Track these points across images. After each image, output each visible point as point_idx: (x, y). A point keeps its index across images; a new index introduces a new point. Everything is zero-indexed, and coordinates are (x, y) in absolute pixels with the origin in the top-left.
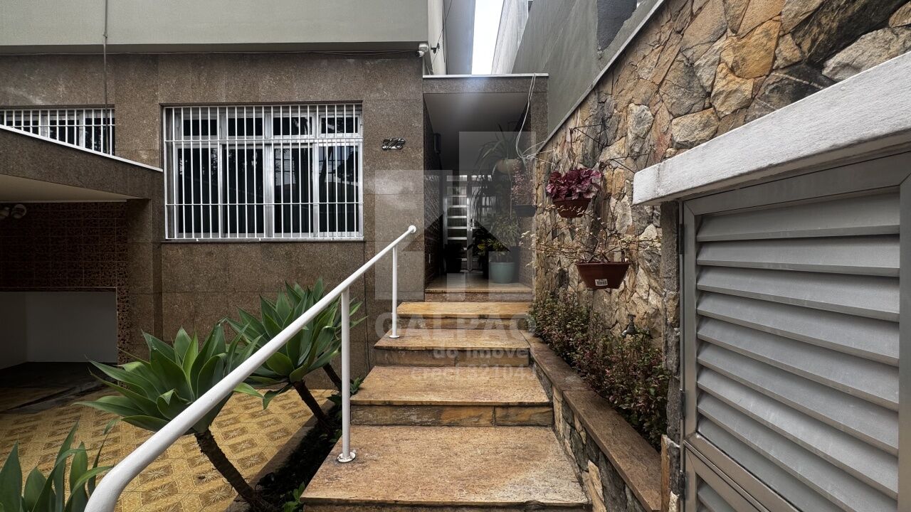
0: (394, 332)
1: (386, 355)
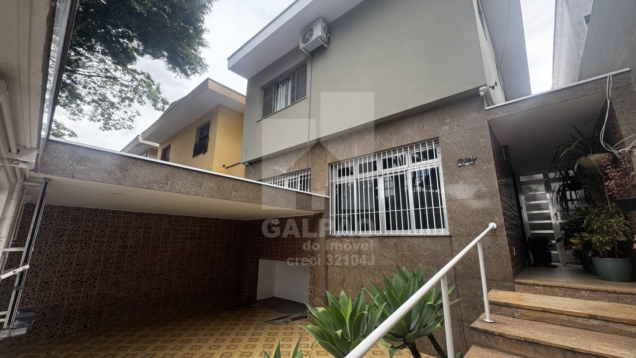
0: (487, 316)
1: (483, 337)
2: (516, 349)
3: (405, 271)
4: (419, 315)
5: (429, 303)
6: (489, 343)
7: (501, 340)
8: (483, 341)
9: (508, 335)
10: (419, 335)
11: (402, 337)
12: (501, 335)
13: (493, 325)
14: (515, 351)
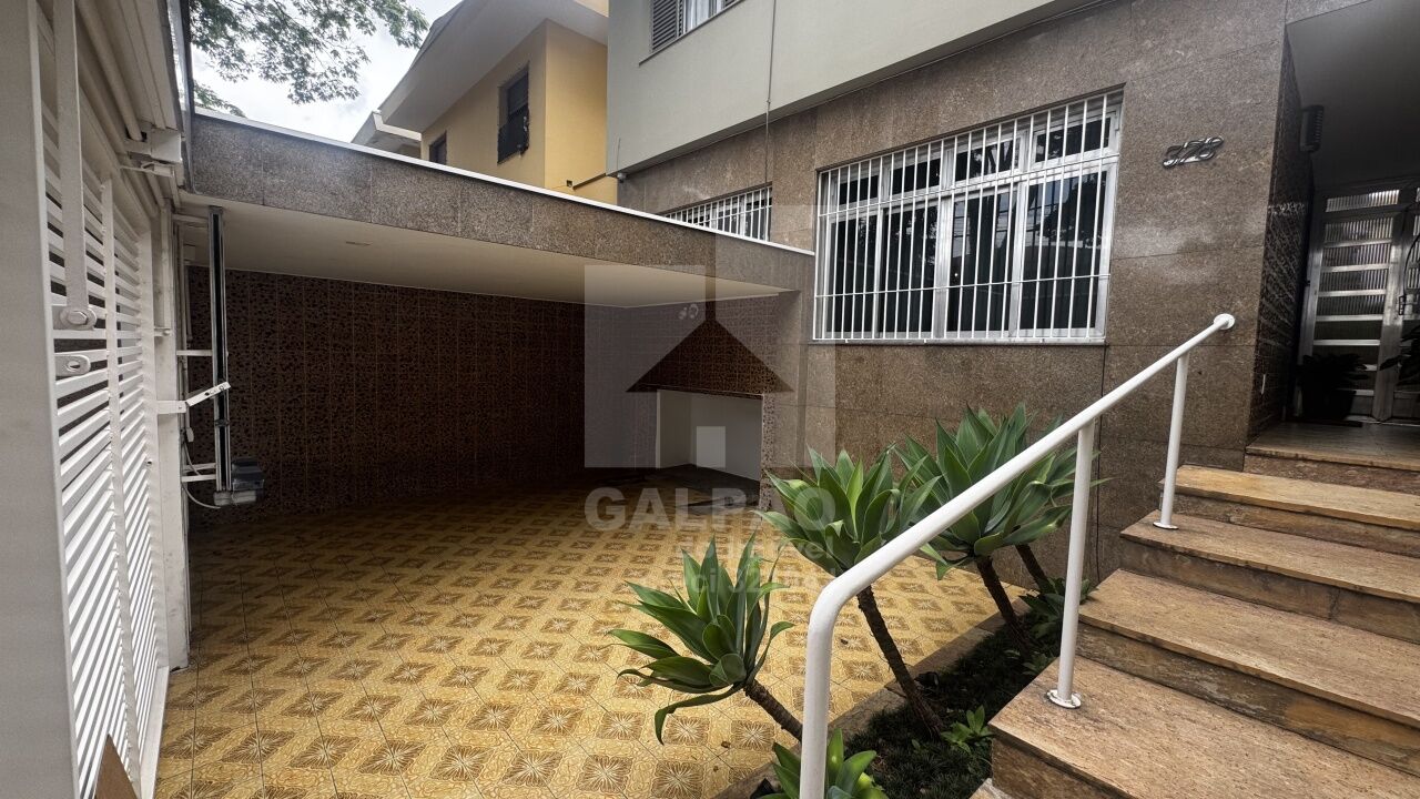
0: (1164, 517)
1: (1145, 556)
2: (1219, 581)
3: (985, 419)
4: (1008, 504)
5: (1036, 482)
6: (1157, 568)
7: (1189, 562)
8: (1145, 563)
9: (1208, 554)
10: (1002, 543)
11: (964, 543)
12: (1192, 555)
13: (1175, 534)
14: (1216, 586)
